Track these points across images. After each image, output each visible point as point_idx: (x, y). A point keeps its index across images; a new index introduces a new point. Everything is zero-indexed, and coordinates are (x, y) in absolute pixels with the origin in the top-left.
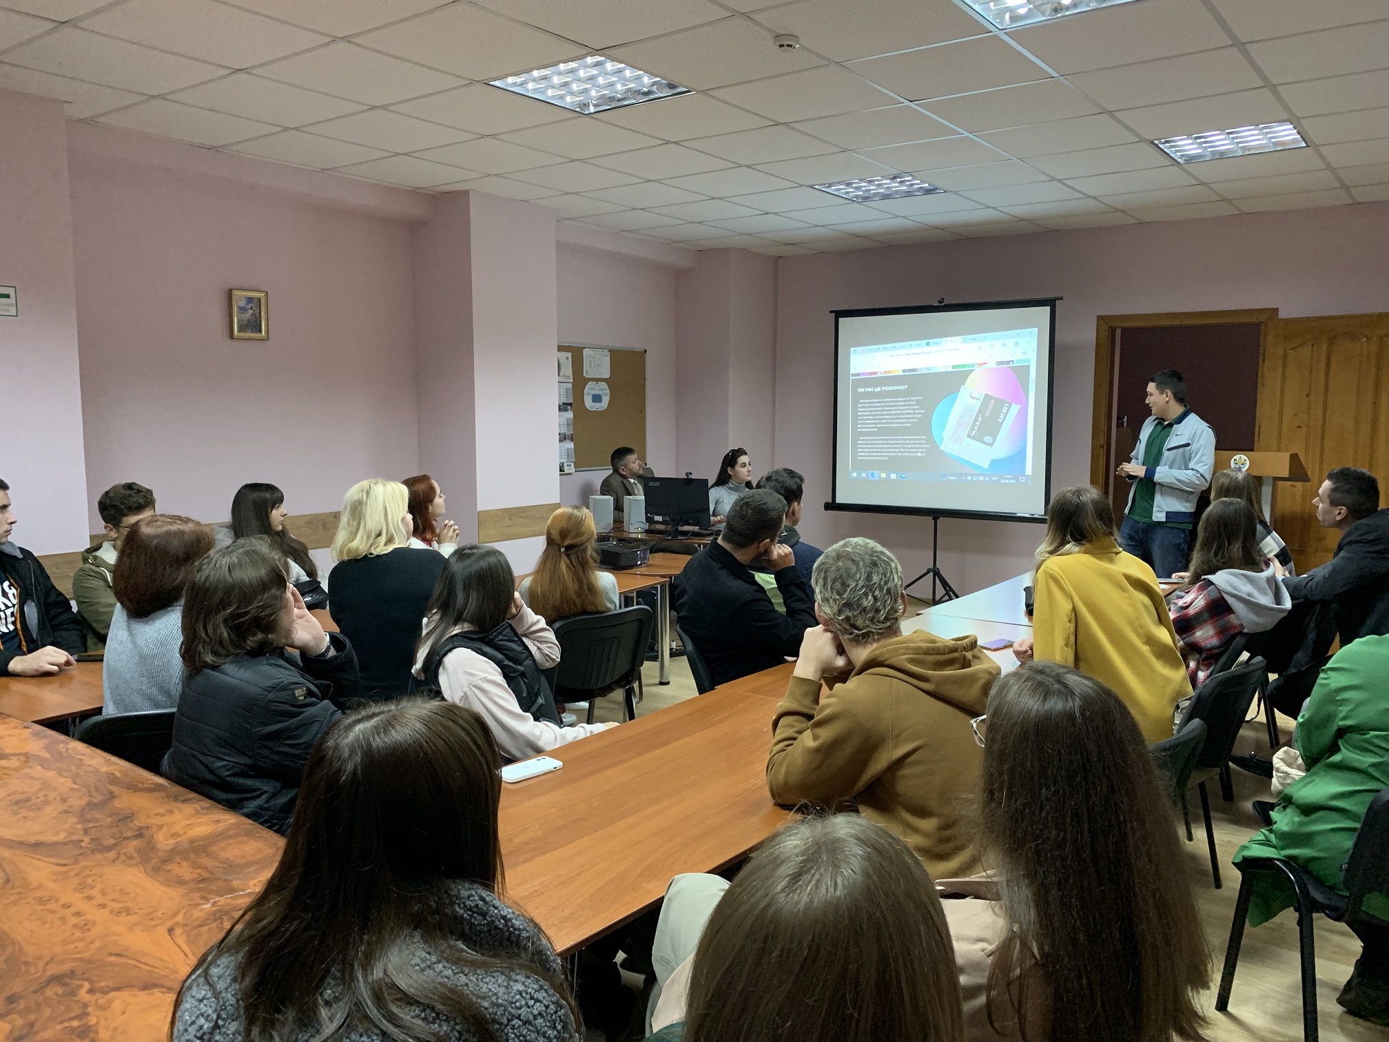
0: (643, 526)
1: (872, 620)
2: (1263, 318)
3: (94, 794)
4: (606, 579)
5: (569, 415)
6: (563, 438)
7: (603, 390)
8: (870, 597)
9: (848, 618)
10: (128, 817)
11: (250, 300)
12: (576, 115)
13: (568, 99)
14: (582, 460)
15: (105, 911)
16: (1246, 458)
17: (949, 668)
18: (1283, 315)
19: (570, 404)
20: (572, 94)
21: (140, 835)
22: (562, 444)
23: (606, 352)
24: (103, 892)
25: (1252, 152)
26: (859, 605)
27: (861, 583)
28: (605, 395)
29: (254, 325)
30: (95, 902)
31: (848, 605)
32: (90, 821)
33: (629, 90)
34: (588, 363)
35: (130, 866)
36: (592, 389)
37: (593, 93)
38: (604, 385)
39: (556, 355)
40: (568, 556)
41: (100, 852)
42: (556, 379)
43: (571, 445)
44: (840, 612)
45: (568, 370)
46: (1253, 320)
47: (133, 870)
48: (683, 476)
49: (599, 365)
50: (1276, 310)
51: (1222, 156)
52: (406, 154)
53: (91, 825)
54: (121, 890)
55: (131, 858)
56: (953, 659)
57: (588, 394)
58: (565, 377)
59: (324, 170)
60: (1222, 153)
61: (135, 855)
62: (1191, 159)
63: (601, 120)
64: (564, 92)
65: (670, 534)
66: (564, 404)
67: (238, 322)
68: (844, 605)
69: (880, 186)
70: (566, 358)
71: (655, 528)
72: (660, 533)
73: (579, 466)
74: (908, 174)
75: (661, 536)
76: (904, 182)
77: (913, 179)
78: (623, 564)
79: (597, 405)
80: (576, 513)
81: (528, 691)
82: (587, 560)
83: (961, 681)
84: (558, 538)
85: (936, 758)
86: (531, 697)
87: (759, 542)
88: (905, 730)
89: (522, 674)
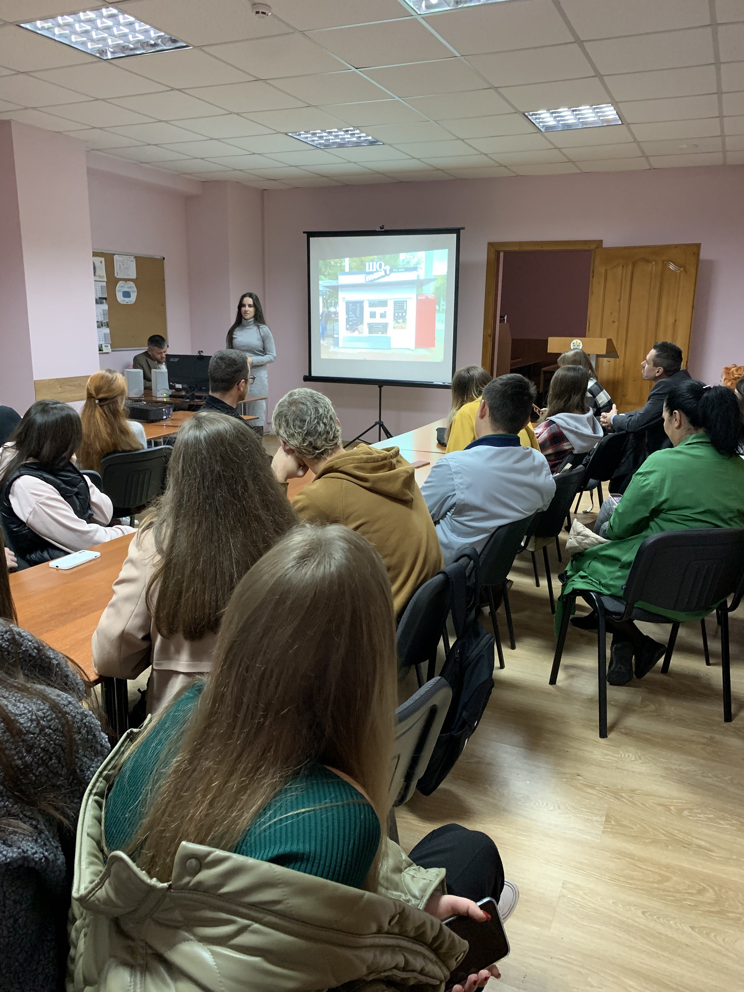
0: (167, 392)
1: (326, 440)
2: (593, 247)
4: (135, 426)
5: (105, 307)
6: (100, 325)
7: (132, 288)
8: (321, 424)
9: (310, 443)
12: (97, 59)
13: (89, 45)
14: (117, 342)
16: (580, 342)
17: (381, 471)
18: (605, 245)
19: (105, 299)
20: (92, 41)
22: (100, 329)
23: (132, 258)
25: (588, 126)
26: (316, 431)
27: (313, 416)
28: (133, 291)
31: (308, 434)
33: (139, 41)
34: (118, 267)
36: (122, 287)
37: (110, 42)
38: (132, 284)
39: (92, 259)
40: (101, 406)
42: (93, 278)
43: (107, 331)
44: (304, 440)
45: (102, 272)
46: (586, 248)
48: (196, 354)
49: (127, 268)
50: (601, 241)
51: (568, 127)
56: (383, 465)
57: (119, 291)
58: (100, 277)
60: (569, 126)
62: (548, 128)
63: (117, 66)
64: (85, 39)
65: (188, 398)
66: (100, 298)
68: (306, 435)
69: (337, 136)
70: (100, 262)
71: (176, 394)
72: (182, 397)
73: (115, 347)
74: (357, 128)
75: (182, 400)
76: (354, 134)
77: (361, 132)
78: (152, 418)
79: (127, 300)
80: (107, 374)
81: (81, 505)
82: (118, 411)
83: (388, 479)
84: (93, 393)
85: (372, 530)
86: (84, 510)
87: (238, 384)
88: (352, 514)
89: (77, 494)
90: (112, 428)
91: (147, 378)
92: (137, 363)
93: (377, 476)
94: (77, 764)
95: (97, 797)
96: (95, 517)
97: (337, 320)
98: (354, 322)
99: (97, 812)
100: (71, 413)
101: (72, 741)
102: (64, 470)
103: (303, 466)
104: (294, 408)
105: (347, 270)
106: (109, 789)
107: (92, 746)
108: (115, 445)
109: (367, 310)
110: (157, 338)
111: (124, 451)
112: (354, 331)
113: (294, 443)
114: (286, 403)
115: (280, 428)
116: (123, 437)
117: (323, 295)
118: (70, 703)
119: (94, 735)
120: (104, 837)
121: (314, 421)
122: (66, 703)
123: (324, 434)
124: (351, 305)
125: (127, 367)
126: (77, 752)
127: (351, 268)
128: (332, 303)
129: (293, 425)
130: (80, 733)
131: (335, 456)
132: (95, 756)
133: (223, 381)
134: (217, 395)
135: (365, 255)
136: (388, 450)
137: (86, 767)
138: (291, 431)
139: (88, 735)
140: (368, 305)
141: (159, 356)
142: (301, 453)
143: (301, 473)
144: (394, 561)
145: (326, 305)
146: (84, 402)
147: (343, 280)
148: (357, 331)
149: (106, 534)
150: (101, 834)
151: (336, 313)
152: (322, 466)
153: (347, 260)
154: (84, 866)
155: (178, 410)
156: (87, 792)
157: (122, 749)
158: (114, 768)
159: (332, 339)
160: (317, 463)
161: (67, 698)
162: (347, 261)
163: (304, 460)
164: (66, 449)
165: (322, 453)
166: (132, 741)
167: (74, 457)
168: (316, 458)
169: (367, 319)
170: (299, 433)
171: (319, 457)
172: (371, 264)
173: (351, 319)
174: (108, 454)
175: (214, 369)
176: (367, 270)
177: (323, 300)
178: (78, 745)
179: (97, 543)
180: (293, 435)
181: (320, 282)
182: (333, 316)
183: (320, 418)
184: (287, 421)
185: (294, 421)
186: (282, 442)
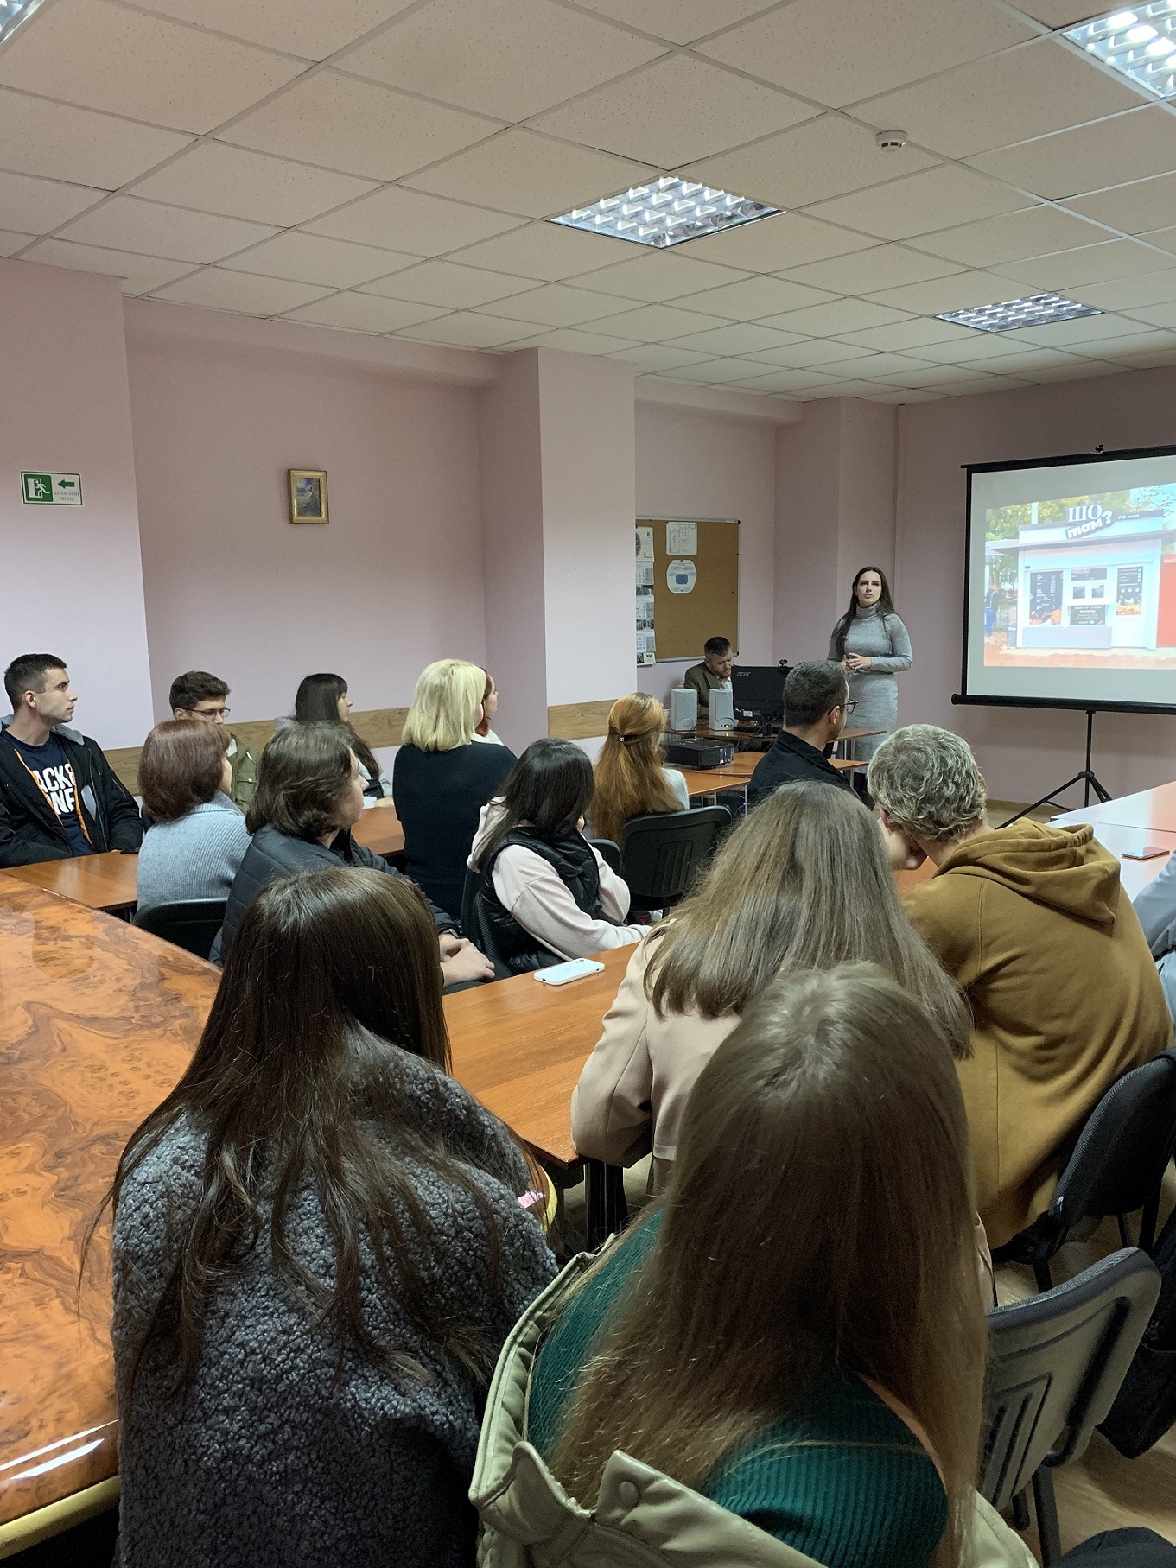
0: (731, 722)
1: (957, 810)
3: (147, 975)
4: (674, 777)
5: (650, 598)
6: (641, 625)
7: (689, 569)
8: (951, 785)
9: (930, 815)
10: (177, 998)
11: (309, 480)
12: (651, 250)
13: (641, 232)
14: (664, 650)
15: (149, 1082)
17: (1055, 867)
19: (651, 587)
20: (645, 225)
21: (187, 1015)
22: (641, 632)
23: (693, 525)
24: (149, 1065)
26: (941, 796)
27: (936, 771)
28: (692, 574)
29: (313, 508)
30: (141, 1073)
31: (928, 799)
32: (141, 1000)
33: (709, 216)
34: (672, 540)
35: (175, 1042)
36: (676, 568)
37: (669, 223)
38: (690, 563)
39: (635, 531)
40: (627, 746)
41: (149, 1028)
42: (634, 558)
43: (651, 633)
44: (919, 811)
45: (648, 548)
47: (177, 1046)
48: (777, 665)
49: (684, 541)
52: (467, 310)
53: (142, 1003)
54: (165, 1064)
55: (176, 1035)
56: (1059, 856)
57: (671, 574)
58: (646, 555)
59: (382, 334)
61: (180, 1032)
63: (677, 254)
64: (635, 224)
65: (761, 732)
66: (643, 586)
67: (298, 504)
68: (923, 801)
69: (1019, 311)
70: (646, 533)
71: (745, 725)
72: (751, 730)
73: (661, 656)
74: (1055, 293)
75: (751, 734)
76: (1050, 303)
77: (1062, 299)
78: (704, 763)
79: (682, 586)
80: (638, 699)
81: (587, 892)
82: (651, 754)
83: (1068, 882)
84: (618, 726)
85: (1035, 967)
86: (590, 899)
87: (829, 713)
88: (997, 937)
89: (582, 875)
90: (641, 778)
91: (703, 702)
92: (690, 681)
93: (1044, 876)
94: (504, 1291)
95: (522, 1350)
96: (605, 911)
97: (1015, 603)
98: (1045, 606)
99: (521, 1373)
100: (580, 757)
101: (498, 1255)
102: (564, 841)
103: (916, 852)
104: (903, 757)
105: (1034, 521)
106: (543, 1339)
107: (529, 1267)
108: (643, 803)
109: (1068, 586)
110: (717, 641)
111: (655, 813)
112: (1044, 621)
113: (902, 814)
114: (891, 749)
115: (879, 788)
116: (655, 792)
117: (991, 564)
118: (502, 1197)
119: (534, 1252)
120: (526, 1413)
121: (938, 779)
122: (497, 1196)
123: (954, 800)
124: (1039, 577)
125: (675, 685)
126: (507, 1273)
127: (1041, 519)
128: (1006, 576)
129: (902, 785)
130: (513, 1244)
131: (973, 837)
132: (534, 1283)
133: (805, 708)
134: (794, 731)
135: (1067, 496)
136: (1072, 830)
137: (518, 1299)
138: (898, 795)
139: (524, 1250)
140: (1070, 577)
141: (721, 668)
142: (913, 830)
143: (912, 863)
144: (1072, 1026)
145: (997, 579)
146: (605, 738)
147: (1026, 538)
148: (1050, 620)
149: (616, 936)
150: (524, 1407)
151: (1013, 592)
152: (950, 852)
153: (1035, 505)
154: (490, 1453)
155: (745, 751)
156: (509, 1339)
157: (568, 1281)
158: (550, 1308)
159: (1005, 634)
160: (941, 849)
161: (498, 1189)
162: (1034, 508)
163: (919, 842)
164: (571, 807)
165: (951, 832)
166: (583, 1270)
167: (581, 821)
168: (939, 839)
169: (1068, 600)
170: (910, 799)
171: (945, 839)
172: (1078, 509)
173: (1038, 601)
174: (634, 816)
175: (793, 692)
176: (1071, 520)
177: (991, 571)
178: (508, 1262)
179: (604, 949)
180: (900, 802)
181: (987, 544)
182: (1007, 597)
183: (948, 774)
184: (891, 778)
185: (903, 780)
186: (881, 811)
